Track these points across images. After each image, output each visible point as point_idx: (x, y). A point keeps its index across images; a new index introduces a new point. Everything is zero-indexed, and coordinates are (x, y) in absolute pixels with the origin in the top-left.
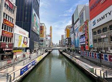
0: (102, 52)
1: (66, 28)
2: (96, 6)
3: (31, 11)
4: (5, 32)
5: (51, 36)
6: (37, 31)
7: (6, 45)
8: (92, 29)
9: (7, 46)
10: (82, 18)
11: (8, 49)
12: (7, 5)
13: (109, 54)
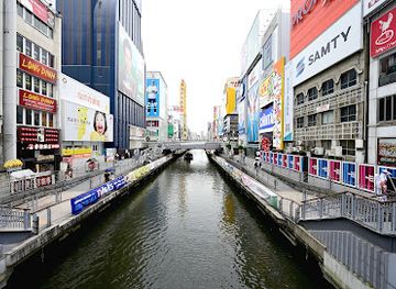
0: (313, 155)
1: (226, 85)
2: (309, 12)
3: (113, 31)
4: (30, 97)
5: (182, 110)
6: (137, 92)
7: (39, 135)
8: (295, 88)
9: (42, 137)
10: (270, 52)
11: (46, 147)
12: (27, 10)
13: (332, 157)
